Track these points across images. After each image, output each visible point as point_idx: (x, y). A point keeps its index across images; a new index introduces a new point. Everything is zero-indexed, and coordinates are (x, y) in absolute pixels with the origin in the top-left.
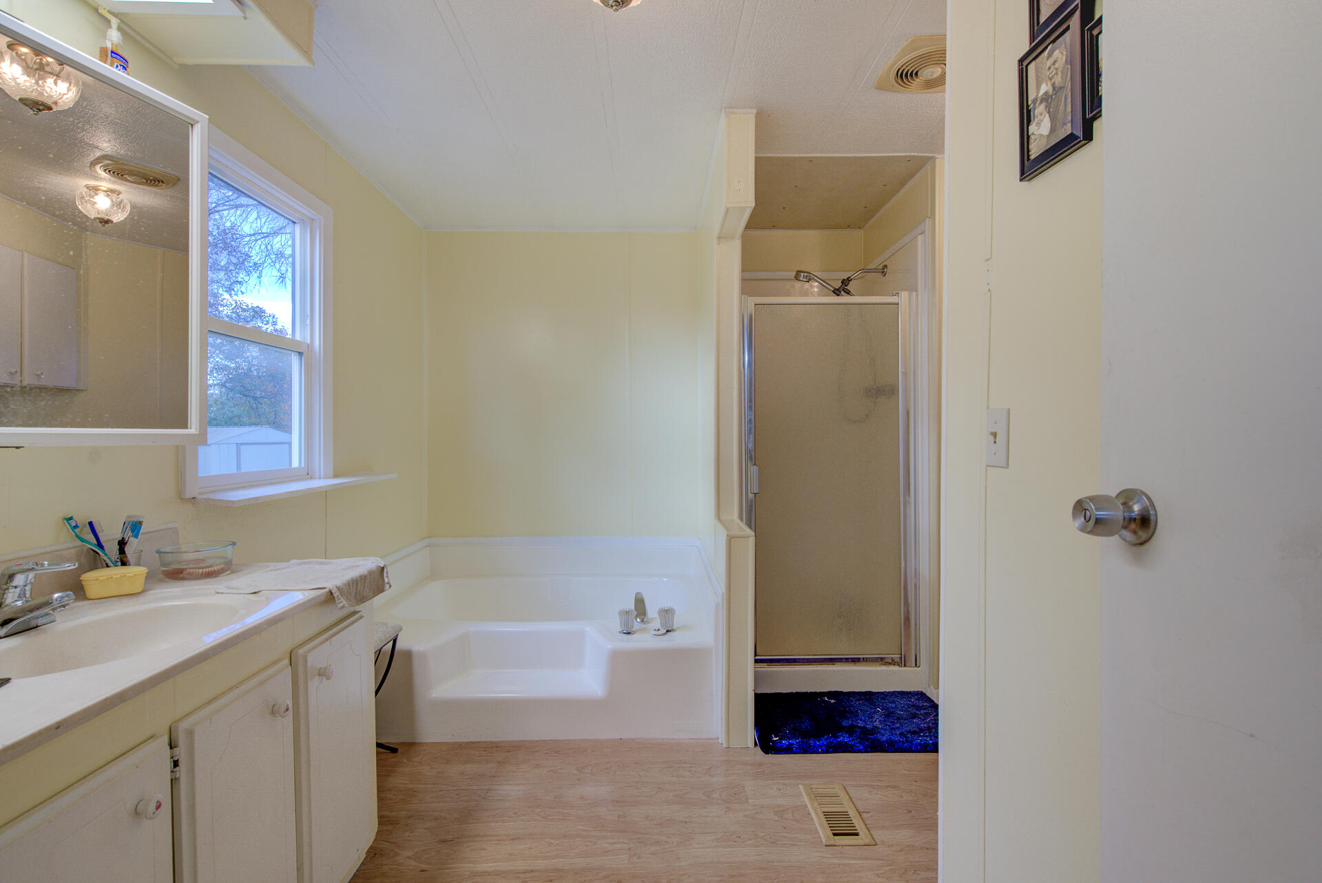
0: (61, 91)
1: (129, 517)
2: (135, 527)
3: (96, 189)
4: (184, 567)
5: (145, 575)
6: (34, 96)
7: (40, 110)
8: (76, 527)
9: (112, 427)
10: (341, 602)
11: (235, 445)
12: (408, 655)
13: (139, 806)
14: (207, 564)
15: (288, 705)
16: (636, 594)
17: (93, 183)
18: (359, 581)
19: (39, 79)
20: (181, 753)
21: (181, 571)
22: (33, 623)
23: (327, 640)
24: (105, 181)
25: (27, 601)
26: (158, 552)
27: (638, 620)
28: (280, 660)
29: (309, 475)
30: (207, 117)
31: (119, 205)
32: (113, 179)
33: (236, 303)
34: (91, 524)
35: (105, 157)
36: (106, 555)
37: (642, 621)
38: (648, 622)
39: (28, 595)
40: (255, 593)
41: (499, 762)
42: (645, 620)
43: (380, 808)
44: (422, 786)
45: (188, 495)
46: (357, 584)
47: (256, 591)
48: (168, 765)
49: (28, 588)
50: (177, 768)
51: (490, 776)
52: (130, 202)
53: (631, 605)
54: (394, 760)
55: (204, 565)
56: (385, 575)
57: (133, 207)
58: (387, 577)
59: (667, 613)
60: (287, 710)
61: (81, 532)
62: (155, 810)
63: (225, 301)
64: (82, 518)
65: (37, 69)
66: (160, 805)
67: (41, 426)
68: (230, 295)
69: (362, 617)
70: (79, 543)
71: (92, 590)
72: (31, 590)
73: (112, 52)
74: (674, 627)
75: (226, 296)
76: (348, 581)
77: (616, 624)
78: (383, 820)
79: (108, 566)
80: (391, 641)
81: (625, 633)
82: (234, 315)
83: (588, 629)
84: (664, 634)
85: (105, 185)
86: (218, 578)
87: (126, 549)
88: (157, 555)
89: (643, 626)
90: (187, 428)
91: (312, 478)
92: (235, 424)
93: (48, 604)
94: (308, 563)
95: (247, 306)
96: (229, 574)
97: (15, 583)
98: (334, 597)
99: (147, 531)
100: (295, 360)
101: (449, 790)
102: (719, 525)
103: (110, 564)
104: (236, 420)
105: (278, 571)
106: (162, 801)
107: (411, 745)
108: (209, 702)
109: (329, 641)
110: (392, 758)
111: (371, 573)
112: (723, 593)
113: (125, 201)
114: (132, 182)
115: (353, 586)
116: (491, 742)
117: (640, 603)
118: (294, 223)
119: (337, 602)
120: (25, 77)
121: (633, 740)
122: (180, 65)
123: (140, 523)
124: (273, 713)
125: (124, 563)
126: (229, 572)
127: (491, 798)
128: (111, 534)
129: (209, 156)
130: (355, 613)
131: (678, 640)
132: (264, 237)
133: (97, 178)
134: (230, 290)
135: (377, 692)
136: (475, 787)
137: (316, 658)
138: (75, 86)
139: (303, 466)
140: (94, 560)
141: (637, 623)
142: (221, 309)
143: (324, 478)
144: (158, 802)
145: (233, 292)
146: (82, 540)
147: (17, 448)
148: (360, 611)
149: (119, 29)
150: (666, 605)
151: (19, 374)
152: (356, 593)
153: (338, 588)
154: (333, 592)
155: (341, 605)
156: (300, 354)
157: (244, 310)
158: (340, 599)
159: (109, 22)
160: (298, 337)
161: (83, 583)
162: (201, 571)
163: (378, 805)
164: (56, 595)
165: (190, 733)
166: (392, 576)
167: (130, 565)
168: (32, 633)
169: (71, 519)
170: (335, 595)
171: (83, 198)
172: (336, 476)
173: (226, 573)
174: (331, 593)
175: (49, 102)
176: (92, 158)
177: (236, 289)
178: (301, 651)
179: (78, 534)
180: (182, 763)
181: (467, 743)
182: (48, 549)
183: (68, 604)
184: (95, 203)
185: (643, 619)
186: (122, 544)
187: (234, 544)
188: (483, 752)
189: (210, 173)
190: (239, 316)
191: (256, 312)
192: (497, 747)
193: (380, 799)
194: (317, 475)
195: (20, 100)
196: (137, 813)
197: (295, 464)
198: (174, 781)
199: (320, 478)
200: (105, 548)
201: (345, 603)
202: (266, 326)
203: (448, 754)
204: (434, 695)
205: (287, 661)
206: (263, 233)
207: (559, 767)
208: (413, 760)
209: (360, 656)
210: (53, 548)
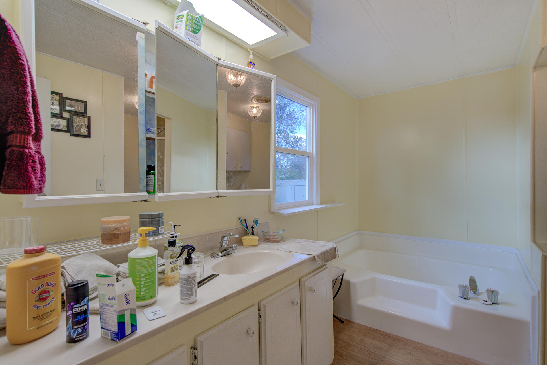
0: (242, 79)
1: (255, 218)
2: (256, 222)
3: (252, 107)
4: (270, 238)
5: (258, 240)
6: (236, 83)
7: (237, 87)
8: (241, 221)
9: (249, 189)
10: (318, 262)
11: (293, 186)
12: (348, 282)
13: (248, 331)
14: (276, 238)
15: (298, 301)
16: (470, 277)
17: (252, 105)
18: (326, 253)
19: (237, 77)
20: (262, 312)
21: (268, 239)
22: (229, 253)
23: (313, 276)
24: (255, 104)
25: (228, 246)
26: (262, 231)
27: (472, 291)
28: (296, 282)
29: (311, 204)
30: (276, 76)
31: (258, 111)
32: (257, 103)
33: (294, 136)
34: (245, 220)
35: (255, 96)
36: (249, 231)
37: (475, 293)
38: (478, 294)
39: (228, 244)
40: (289, 252)
41: (389, 345)
42: (477, 293)
43: (335, 347)
44: (353, 343)
45: (272, 211)
46: (325, 254)
47: (290, 251)
48: (257, 317)
49: (228, 241)
50: (261, 318)
51: (385, 350)
52: (262, 109)
53: (467, 283)
54: (342, 326)
55: (275, 238)
56: (336, 251)
57: (263, 111)
58: (337, 252)
59: (492, 293)
60: (297, 303)
61: (242, 223)
62: (252, 334)
63: (291, 136)
64: (243, 219)
65: (236, 74)
66: (254, 332)
67: (231, 190)
68: (293, 134)
69: (327, 268)
70: (242, 226)
71: (245, 243)
72: (229, 242)
73: (251, 62)
74: (498, 302)
75: (292, 134)
76: (321, 253)
77: (457, 292)
78: (336, 352)
79: (249, 235)
80: (341, 275)
81: (462, 298)
82: (294, 141)
83: (439, 290)
84: (490, 305)
85: (255, 105)
86: (279, 243)
87: (253, 230)
88: (262, 232)
89: (474, 296)
90: (270, 188)
91: (312, 205)
92: (294, 179)
93: (231, 248)
94: (308, 241)
95: (298, 137)
96: (282, 242)
97: (225, 240)
98: (315, 259)
99: (259, 223)
100: (307, 159)
101: (365, 350)
102: (535, 247)
103: (250, 234)
104: (294, 177)
105: (298, 244)
106: (254, 331)
107: (350, 321)
108: (271, 295)
109: (313, 277)
110: (341, 326)
111: (331, 249)
112: (539, 291)
113: (260, 109)
114: (262, 103)
115: (323, 255)
116: (386, 333)
117: (473, 283)
118: (307, 107)
119: (317, 261)
120: (234, 78)
121: (469, 359)
122: (270, 60)
123: (258, 221)
124: (293, 303)
125: (253, 235)
126: (283, 241)
127: (385, 362)
128: (250, 224)
129: (277, 88)
130: (324, 265)
131: (499, 310)
132: (302, 112)
133: (254, 104)
134: (292, 132)
135: (334, 298)
136: (377, 353)
137: (309, 282)
138: (245, 76)
139: (309, 200)
140: (246, 234)
141: (471, 294)
142: (290, 139)
143: (317, 205)
144: (253, 331)
145: (293, 133)
146: (243, 226)
147: (226, 196)
148: (326, 265)
149: (253, 54)
150: (493, 288)
151: (236, 167)
152: (325, 258)
153: (317, 255)
154: (315, 257)
155: (318, 263)
156: (308, 157)
157: (297, 139)
158: (318, 260)
159: (250, 52)
160: (308, 151)
161: (242, 240)
162: (274, 240)
163: (334, 345)
164: (234, 245)
165: (265, 306)
166: (340, 252)
167: (255, 235)
168: (229, 256)
169: (240, 218)
170: (316, 258)
171: (250, 111)
172: (321, 204)
173: (282, 241)
174: (314, 257)
175: (239, 83)
176: (251, 98)
177: (294, 132)
178: (303, 279)
179: (242, 224)
180: (262, 316)
181: (374, 329)
182: (234, 228)
183: (237, 249)
184: (253, 112)
185: (475, 292)
186: (252, 228)
187: (284, 231)
188: (382, 336)
189: (277, 94)
190: (295, 141)
191: (300, 139)
192: (388, 336)
193: (335, 342)
194: (314, 203)
195: (233, 85)
196: (247, 333)
197: (307, 199)
198: (259, 323)
199: (315, 205)
200: (249, 228)
201: (320, 262)
202: (303, 144)
203: (365, 332)
204: (359, 303)
205: (298, 283)
206: (301, 111)
207: (422, 359)
208: (350, 329)
209: (326, 284)
210: (236, 228)
